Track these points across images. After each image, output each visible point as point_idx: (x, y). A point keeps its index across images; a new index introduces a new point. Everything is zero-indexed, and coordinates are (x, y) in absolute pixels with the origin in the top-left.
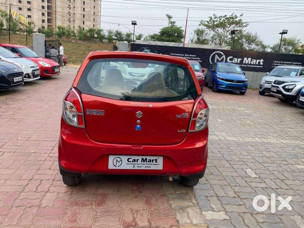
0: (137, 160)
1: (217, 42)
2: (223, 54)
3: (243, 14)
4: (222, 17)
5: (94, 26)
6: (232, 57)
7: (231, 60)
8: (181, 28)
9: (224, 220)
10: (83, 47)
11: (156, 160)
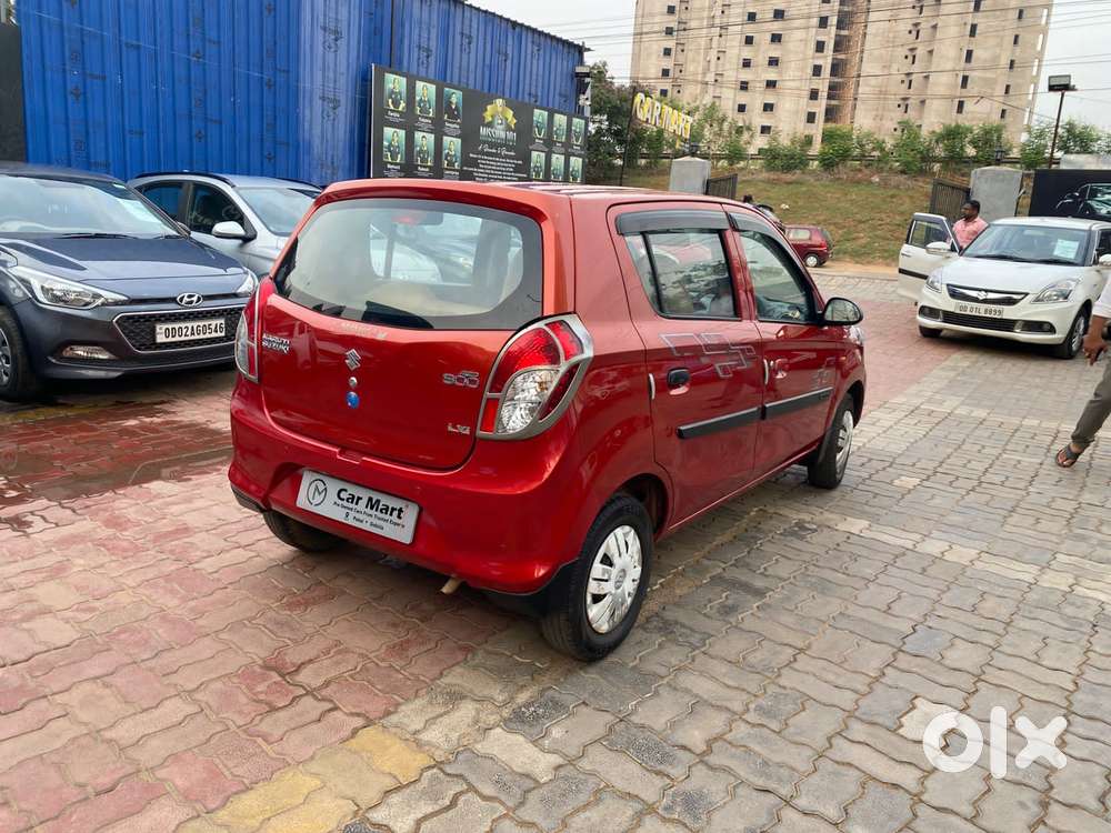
0: (359, 498)
5: (1002, 116)
9: (522, 775)
10: (907, 200)
11: (400, 511)
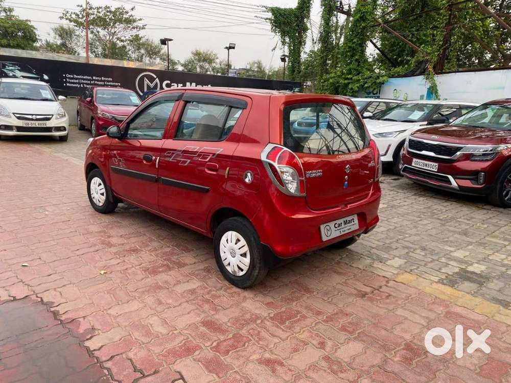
0: (341, 224)
1: (99, 53)
2: (155, 77)
3: (134, 7)
4: (101, 8)
6: (169, 82)
7: (168, 86)
8: (30, 21)
11: (353, 219)
